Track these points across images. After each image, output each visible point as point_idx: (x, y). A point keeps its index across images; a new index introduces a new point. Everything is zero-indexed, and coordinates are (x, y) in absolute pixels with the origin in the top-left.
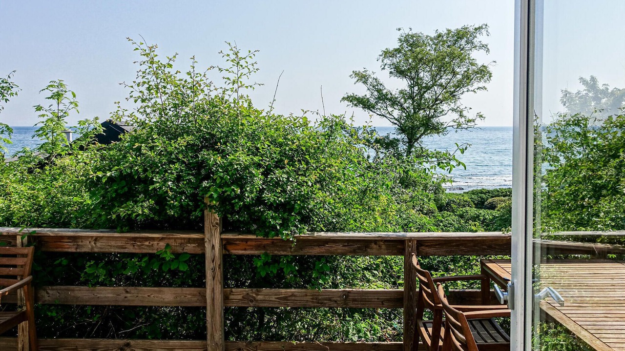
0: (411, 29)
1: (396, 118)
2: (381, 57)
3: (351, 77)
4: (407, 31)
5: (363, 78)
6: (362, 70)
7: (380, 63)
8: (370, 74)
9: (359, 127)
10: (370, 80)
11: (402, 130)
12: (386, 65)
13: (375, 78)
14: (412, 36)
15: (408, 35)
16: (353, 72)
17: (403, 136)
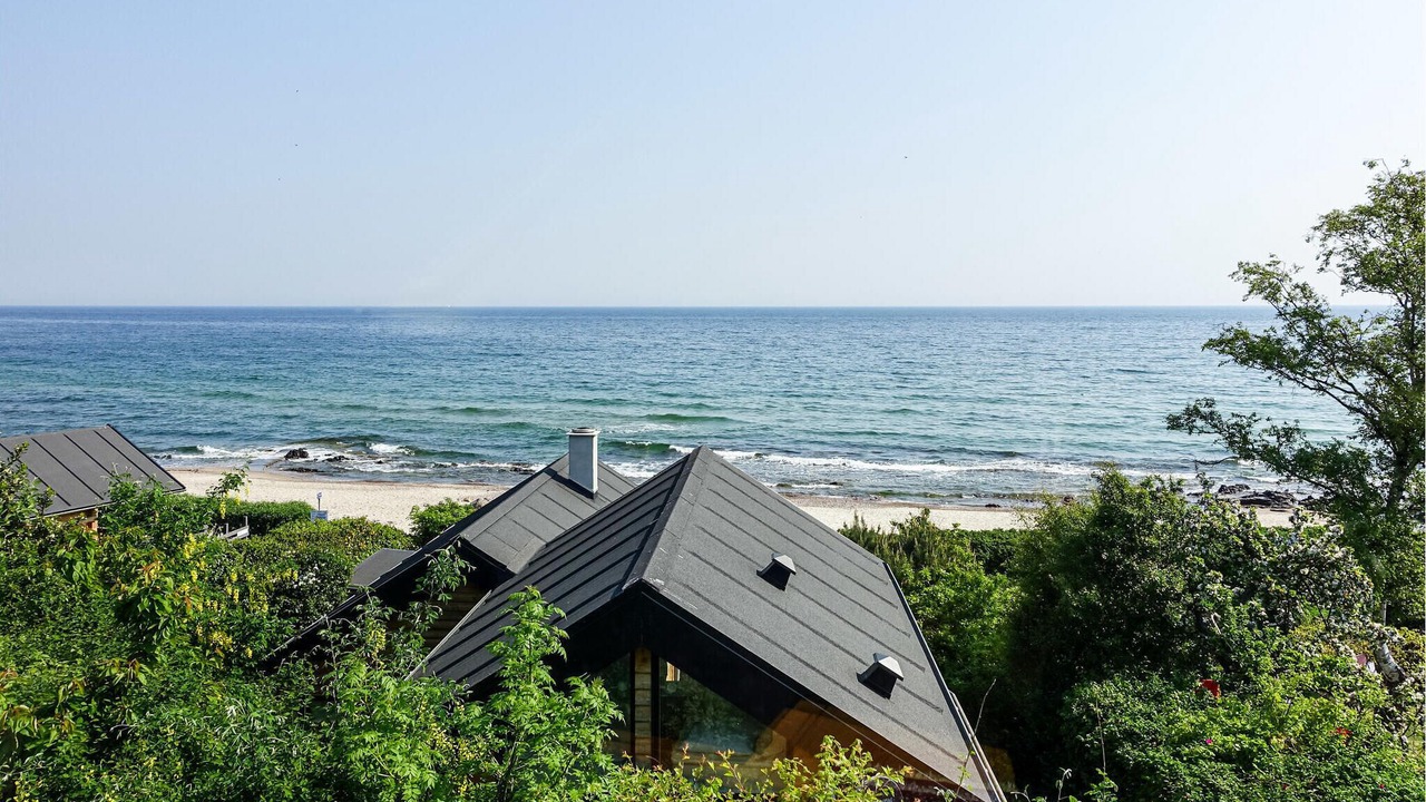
0: (1407, 163)
1: (1362, 392)
2: (1319, 234)
3: (1235, 277)
4: (1395, 167)
5: (1265, 282)
6: (1263, 261)
7: (1315, 247)
8: (1286, 270)
9: (1254, 415)
10: (1287, 287)
11: (1378, 429)
12: (1331, 252)
13: (1300, 284)
14: (1411, 181)
15: (1400, 177)
16: (1240, 265)
17: (1380, 444)
